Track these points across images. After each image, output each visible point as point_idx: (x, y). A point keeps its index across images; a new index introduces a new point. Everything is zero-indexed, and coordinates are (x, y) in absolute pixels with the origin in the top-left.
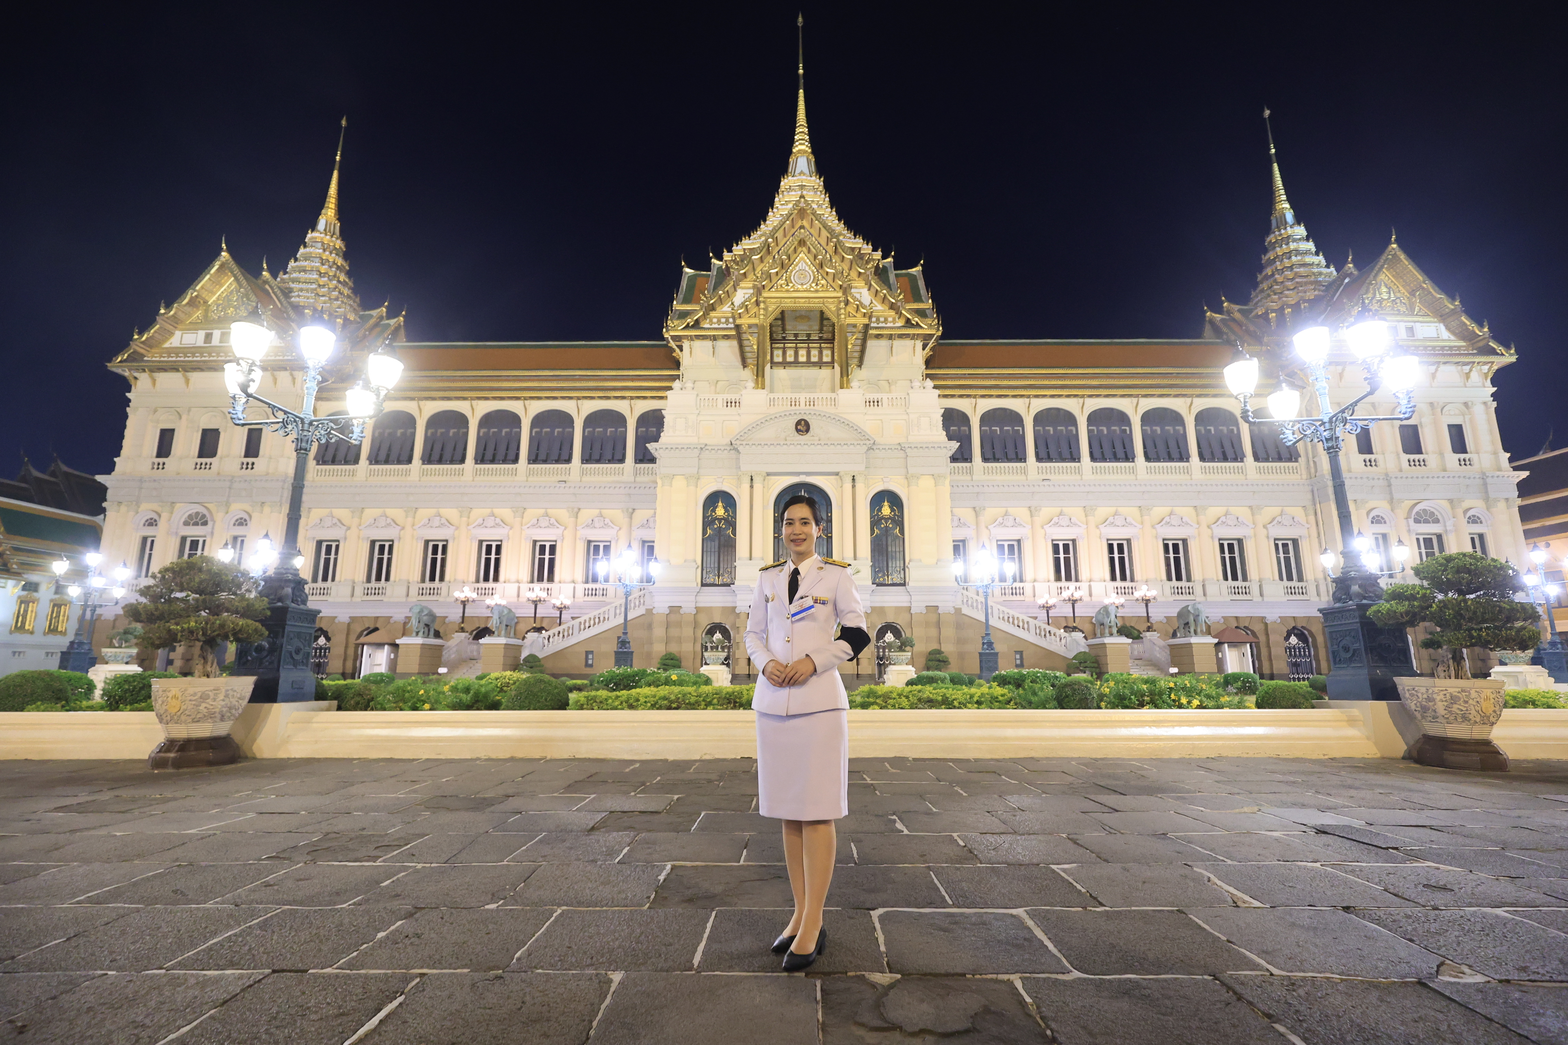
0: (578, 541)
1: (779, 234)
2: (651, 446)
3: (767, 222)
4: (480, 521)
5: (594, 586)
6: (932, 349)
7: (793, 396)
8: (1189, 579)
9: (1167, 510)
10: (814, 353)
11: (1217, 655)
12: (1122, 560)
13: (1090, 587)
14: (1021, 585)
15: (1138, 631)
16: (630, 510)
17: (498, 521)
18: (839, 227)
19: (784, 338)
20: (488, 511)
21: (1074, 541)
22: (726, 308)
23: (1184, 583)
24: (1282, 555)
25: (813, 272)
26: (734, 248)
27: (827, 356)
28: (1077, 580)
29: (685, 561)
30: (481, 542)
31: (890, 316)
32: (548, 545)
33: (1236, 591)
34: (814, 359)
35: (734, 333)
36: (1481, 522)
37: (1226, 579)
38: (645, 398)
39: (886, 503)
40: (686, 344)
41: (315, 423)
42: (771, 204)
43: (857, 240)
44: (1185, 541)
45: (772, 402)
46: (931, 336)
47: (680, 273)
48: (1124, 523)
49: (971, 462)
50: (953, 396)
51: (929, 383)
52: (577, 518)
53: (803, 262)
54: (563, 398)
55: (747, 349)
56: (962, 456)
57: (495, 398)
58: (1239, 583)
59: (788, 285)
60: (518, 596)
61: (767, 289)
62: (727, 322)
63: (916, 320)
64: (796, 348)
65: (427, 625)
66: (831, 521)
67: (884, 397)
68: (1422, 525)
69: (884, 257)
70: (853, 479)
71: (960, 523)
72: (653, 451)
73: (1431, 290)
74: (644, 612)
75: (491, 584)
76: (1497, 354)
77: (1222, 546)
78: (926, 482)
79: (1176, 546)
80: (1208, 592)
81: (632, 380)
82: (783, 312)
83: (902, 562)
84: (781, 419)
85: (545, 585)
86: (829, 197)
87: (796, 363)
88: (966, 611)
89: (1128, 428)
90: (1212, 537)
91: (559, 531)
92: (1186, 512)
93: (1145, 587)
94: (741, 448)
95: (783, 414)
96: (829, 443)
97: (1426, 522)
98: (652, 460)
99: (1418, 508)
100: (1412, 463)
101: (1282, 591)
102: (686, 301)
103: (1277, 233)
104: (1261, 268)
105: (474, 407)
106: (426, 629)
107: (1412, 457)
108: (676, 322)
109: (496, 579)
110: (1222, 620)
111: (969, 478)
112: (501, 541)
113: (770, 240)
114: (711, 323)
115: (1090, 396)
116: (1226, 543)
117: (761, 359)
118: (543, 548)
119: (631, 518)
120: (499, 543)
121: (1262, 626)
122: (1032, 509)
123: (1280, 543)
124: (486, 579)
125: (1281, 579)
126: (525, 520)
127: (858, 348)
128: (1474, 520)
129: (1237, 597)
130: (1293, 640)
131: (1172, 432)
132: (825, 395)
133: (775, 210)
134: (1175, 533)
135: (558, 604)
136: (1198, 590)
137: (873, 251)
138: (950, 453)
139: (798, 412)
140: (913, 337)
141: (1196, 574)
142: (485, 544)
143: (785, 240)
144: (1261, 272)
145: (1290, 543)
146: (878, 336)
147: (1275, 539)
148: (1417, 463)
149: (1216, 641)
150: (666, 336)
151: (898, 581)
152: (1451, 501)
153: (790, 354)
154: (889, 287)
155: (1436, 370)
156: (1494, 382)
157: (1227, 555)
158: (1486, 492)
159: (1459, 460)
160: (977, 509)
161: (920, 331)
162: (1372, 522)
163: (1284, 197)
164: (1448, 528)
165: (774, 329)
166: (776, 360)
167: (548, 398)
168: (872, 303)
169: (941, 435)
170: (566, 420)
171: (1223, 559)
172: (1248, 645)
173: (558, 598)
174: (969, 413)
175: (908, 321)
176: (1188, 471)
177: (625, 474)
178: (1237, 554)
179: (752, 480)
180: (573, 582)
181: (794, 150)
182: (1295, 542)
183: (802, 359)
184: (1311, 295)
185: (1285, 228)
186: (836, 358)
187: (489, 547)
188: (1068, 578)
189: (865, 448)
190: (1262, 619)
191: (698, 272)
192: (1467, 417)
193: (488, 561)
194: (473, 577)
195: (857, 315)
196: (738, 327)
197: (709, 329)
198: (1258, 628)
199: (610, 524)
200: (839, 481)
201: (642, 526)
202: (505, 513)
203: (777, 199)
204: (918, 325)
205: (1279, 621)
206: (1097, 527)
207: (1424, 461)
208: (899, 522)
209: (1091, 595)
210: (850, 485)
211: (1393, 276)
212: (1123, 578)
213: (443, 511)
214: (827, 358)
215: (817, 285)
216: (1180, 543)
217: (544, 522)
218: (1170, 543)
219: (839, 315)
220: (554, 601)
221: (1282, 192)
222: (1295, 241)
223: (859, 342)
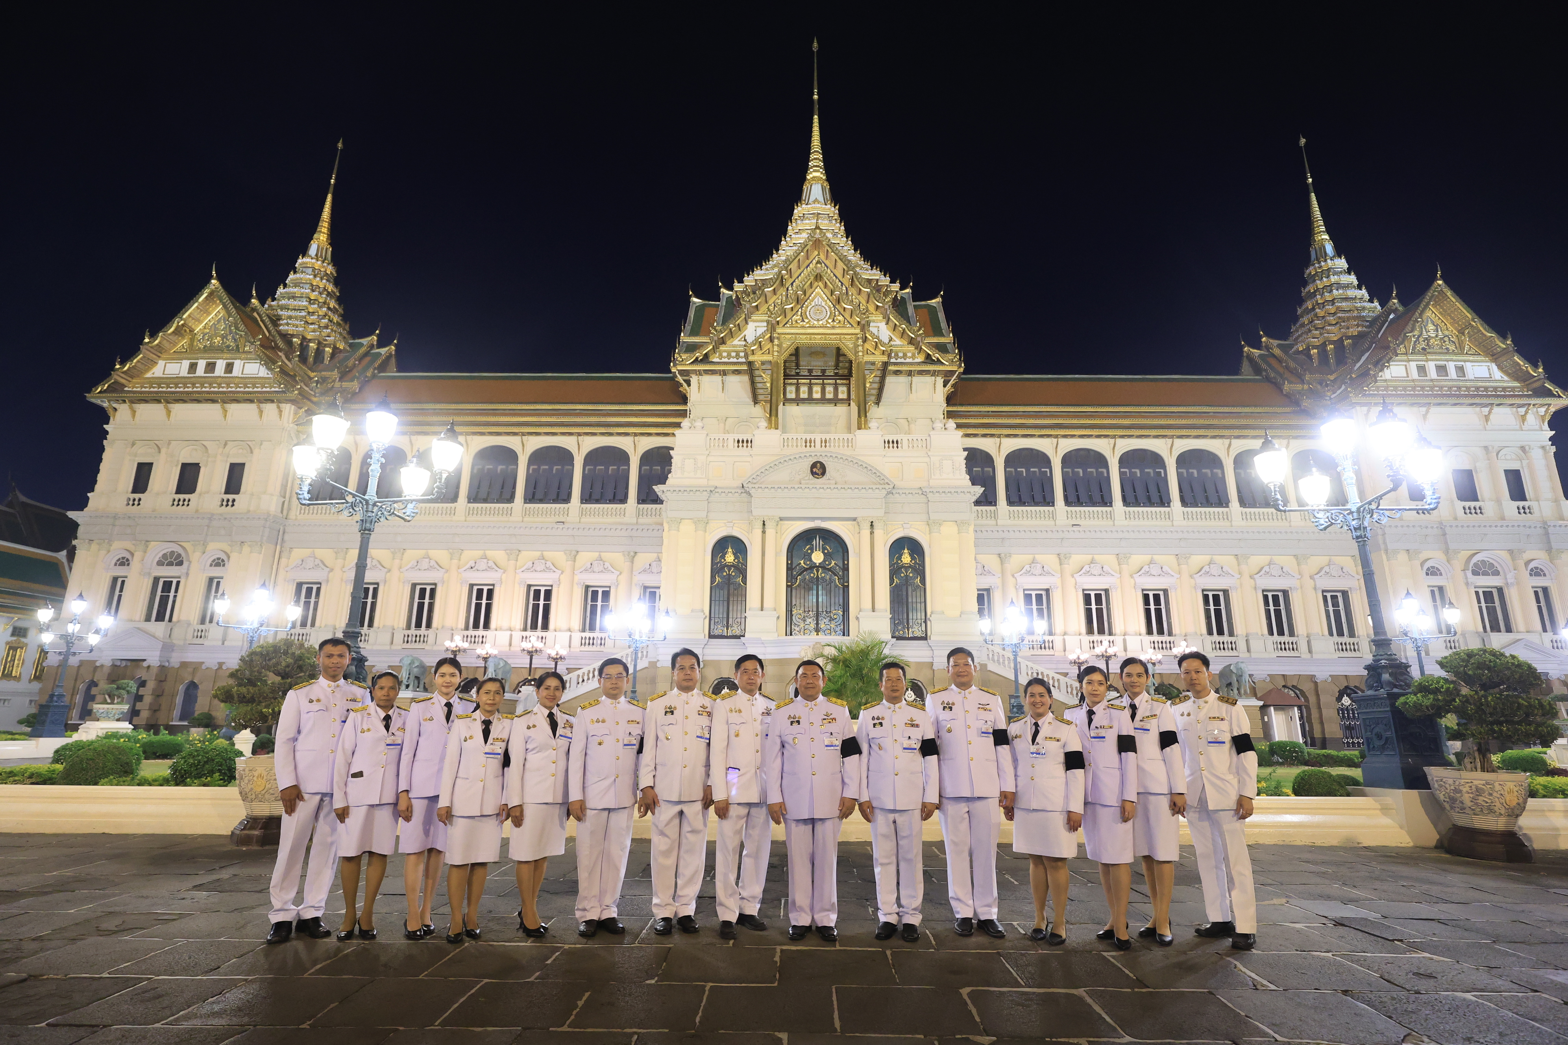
0: (575, 586)
1: (793, 266)
2: (658, 489)
3: (780, 252)
4: (472, 564)
5: (591, 635)
6: (953, 386)
7: (808, 437)
8: (1231, 634)
9: (1207, 558)
10: (829, 389)
11: (1263, 719)
12: (1158, 612)
13: (1125, 641)
14: (1051, 638)
15: (1178, 689)
16: (632, 554)
17: (491, 564)
18: (854, 257)
19: (798, 374)
20: (481, 552)
21: (1107, 591)
22: (736, 342)
23: (1226, 638)
24: (1331, 609)
25: (829, 307)
26: (745, 278)
27: (843, 393)
28: (1110, 634)
29: (692, 611)
30: (471, 586)
31: (910, 351)
32: (543, 589)
33: (1283, 647)
34: (829, 395)
35: (745, 367)
36: (1545, 575)
37: (1271, 633)
38: (649, 434)
39: (906, 551)
40: (694, 379)
41: (379, 504)
42: (784, 233)
43: (874, 271)
44: (1226, 592)
45: (785, 443)
46: (954, 372)
47: (688, 303)
48: (1160, 572)
49: (995, 505)
50: (975, 435)
51: (951, 424)
52: (575, 561)
53: (819, 298)
54: (563, 434)
55: (759, 385)
56: (987, 499)
57: (491, 434)
58: (1286, 638)
59: (803, 321)
60: (510, 645)
61: (781, 325)
62: (738, 356)
63: (936, 355)
64: (810, 384)
65: (417, 678)
66: (848, 570)
67: (903, 438)
68: (1481, 577)
69: (902, 289)
70: (872, 525)
71: (984, 571)
72: (659, 494)
73: (1481, 329)
74: (646, 665)
75: (481, 632)
76: (1554, 396)
77: (1266, 597)
78: (949, 529)
79: (1216, 598)
80: (1252, 649)
81: (636, 416)
82: (797, 349)
83: (923, 614)
84: (795, 461)
85: (539, 633)
86: (845, 226)
87: (810, 400)
88: (992, 667)
89: (1162, 471)
90: (1255, 588)
91: (555, 576)
92: (1227, 561)
93: (1184, 644)
94: (752, 491)
95: (797, 456)
96: (846, 487)
97: (1485, 574)
98: (657, 500)
99: (1475, 560)
100: (1468, 511)
101: (1332, 648)
102: (694, 333)
103: (1317, 265)
104: (1301, 301)
105: (469, 442)
106: (416, 682)
107: (1467, 504)
108: (684, 356)
109: (487, 626)
110: (1268, 679)
111: (994, 522)
112: (493, 585)
113: (784, 272)
114: (721, 357)
115: (1122, 437)
116: (1270, 595)
117: (774, 398)
118: (537, 593)
119: (632, 562)
120: (491, 587)
121: (1312, 685)
122: (1062, 556)
123: (1329, 595)
124: (476, 626)
125: (1331, 634)
126: (518, 563)
127: (876, 386)
128: (1537, 572)
129: (1284, 653)
130: (1346, 701)
131: (1210, 475)
132: (841, 436)
133: (788, 239)
134: (1215, 583)
135: (553, 654)
136: (1242, 645)
137: (891, 282)
138: (974, 498)
139: (813, 454)
140: (934, 373)
141: (1239, 627)
142: (475, 588)
143: (799, 271)
144: (1300, 306)
145: (1339, 594)
146: (897, 373)
147: (1323, 591)
148: (1473, 511)
149: (1261, 703)
150: (673, 370)
151: (918, 634)
152: (1511, 552)
153: (804, 390)
154: (908, 320)
155: (1490, 412)
156: (1552, 425)
157: (1272, 608)
158: (1549, 542)
159: (1518, 508)
160: (1003, 555)
161: (941, 368)
162: (1427, 574)
163: (1323, 228)
164: (1509, 581)
165: (787, 364)
166: (789, 396)
167: (547, 434)
168: (891, 340)
169: (964, 479)
170: (565, 456)
171: (1268, 612)
172: (1296, 709)
173: (553, 648)
174: (993, 452)
175: (928, 356)
176: (1227, 517)
177: (627, 515)
178: (1282, 607)
179: (764, 524)
180: (570, 630)
181: (808, 177)
182: (1345, 593)
183: (817, 395)
184: (1354, 331)
185: (1325, 261)
186: (853, 396)
187: (480, 592)
188: (1101, 631)
189: (884, 492)
190: (1312, 678)
191: (707, 302)
192: (1525, 462)
193: (478, 607)
194: (462, 624)
195: (876, 352)
196: (750, 364)
197: (718, 363)
198: (1307, 687)
199: (610, 568)
200: (857, 526)
201: (644, 571)
202: (499, 555)
203: (790, 228)
204: (939, 362)
205: (1330, 679)
206: (1131, 576)
207: (1480, 508)
208: (920, 570)
209: (1125, 650)
210: (868, 531)
211: (1440, 313)
212: (1161, 632)
213: (432, 553)
214: (842, 395)
215: (833, 321)
216: (1221, 594)
217: (540, 566)
218: (1210, 594)
219: (856, 352)
220: (549, 651)
221: (1321, 223)
222: (1335, 274)
223: (877, 379)
